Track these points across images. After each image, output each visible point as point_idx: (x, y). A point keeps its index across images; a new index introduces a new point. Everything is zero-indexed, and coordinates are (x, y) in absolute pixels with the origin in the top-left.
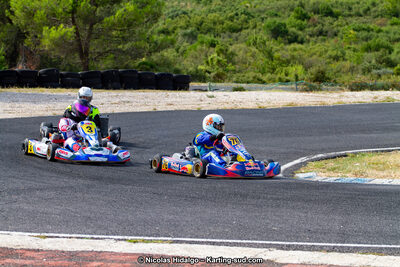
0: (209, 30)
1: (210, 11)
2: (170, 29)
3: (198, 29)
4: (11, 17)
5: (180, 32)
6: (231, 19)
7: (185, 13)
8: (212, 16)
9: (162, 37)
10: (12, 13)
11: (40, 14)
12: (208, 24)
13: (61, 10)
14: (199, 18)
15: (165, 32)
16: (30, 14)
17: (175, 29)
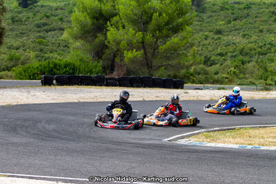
0: (247, 54)
1: (249, 43)
2: (224, 53)
3: (241, 53)
4: (109, 45)
5: (229, 54)
6: (261, 47)
7: (233, 43)
8: (250, 45)
9: (219, 57)
10: (109, 42)
11: (124, 43)
12: (246, 50)
13: (135, 41)
14: (242, 47)
15: (221, 55)
16: (118, 43)
17: (227, 53)
